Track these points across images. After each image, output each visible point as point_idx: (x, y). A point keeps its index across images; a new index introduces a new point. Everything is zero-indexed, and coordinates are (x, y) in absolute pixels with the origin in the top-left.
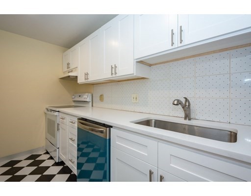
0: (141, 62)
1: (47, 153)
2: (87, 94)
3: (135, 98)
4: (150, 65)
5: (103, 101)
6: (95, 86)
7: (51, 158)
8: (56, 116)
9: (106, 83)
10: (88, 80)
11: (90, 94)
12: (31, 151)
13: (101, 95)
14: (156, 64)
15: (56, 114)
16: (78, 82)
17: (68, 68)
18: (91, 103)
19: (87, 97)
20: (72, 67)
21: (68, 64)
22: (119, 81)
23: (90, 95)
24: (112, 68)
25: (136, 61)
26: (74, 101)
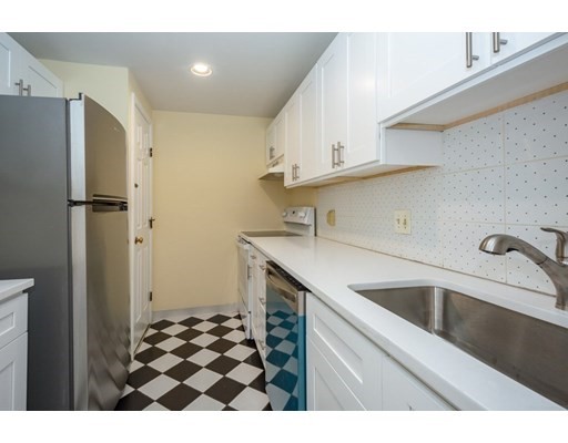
0: (401, 126)
1: (239, 317)
2: (305, 208)
3: (402, 221)
4: (441, 128)
5: (334, 225)
6: (320, 190)
7: (242, 328)
8: (247, 251)
9: (333, 184)
10: (299, 180)
11: (310, 208)
12: (218, 307)
13: (330, 212)
14: (457, 123)
15: (247, 246)
16: (286, 184)
17: (272, 157)
18: (312, 228)
19: (305, 216)
20: (277, 154)
21: (272, 150)
22: (364, 178)
23: (310, 210)
24: (334, 150)
25: (382, 126)
26: (287, 223)
